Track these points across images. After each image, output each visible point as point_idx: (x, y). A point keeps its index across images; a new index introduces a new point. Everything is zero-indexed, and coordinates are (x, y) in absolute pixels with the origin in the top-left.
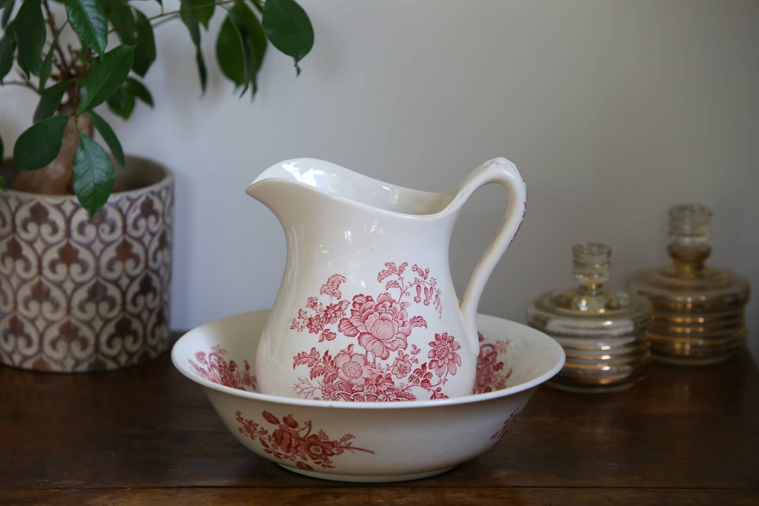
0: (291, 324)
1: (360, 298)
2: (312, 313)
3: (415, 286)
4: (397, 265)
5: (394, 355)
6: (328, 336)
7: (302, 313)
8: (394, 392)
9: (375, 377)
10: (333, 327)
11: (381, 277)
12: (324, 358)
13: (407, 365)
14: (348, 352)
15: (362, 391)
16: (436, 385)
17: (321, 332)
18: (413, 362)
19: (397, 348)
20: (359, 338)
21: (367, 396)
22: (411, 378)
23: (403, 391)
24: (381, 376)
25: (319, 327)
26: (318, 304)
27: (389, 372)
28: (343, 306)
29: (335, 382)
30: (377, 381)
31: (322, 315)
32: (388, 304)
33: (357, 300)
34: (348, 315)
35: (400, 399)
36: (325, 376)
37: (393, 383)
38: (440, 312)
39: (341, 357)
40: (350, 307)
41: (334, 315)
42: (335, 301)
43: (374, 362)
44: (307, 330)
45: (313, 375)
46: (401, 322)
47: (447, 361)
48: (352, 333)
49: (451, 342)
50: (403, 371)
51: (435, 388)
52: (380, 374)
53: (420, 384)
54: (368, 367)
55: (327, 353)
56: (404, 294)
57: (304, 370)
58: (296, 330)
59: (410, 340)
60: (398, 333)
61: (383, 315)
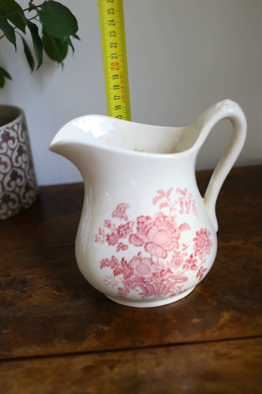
0: (94, 239)
1: (142, 218)
2: (108, 231)
3: (179, 203)
4: (166, 191)
5: (170, 254)
6: (123, 247)
7: (101, 231)
8: (173, 278)
9: (159, 271)
10: (125, 241)
11: (155, 201)
12: (122, 263)
13: (180, 259)
14: (139, 257)
15: (152, 281)
16: (200, 266)
17: (116, 245)
18: (184, 256)
19: (172, 249)
20: (145, 247)
21: (155, 283)
22: (184, 266)
23: (179, 276)
24: (163, 270)
25: (115, 241)
26: (112, 224)
27: (169, 266)
28: (130, 225)
29: (131, 278)
30: (161, 273)
31: (116, 233)
32: (162, 219)
33: (140, 220)
34: (135, 231)
35: (178, 281)
36: (124, 275)
37: (172, 273)
38: (197, 215)
39: (134, 261)
40: (136, 225)
41: (124, 232)
42: (124, 222)
43: (158, 262)
44: (106, 243)
45: (116, 273)
46: (173, 230)
47: (205, 247)
48: (139, 244)
49: (205, 233)
50: (178, 263)
51: (199, 268)
52: (163, 269)
53: (190, 269)
54: (154, 266)
55: (123, 259)
56: (172, 210)
57: (108, 271)
58: (98, 243)
59: (180, 241)
60: (172, 238)
61: (160, 228)
